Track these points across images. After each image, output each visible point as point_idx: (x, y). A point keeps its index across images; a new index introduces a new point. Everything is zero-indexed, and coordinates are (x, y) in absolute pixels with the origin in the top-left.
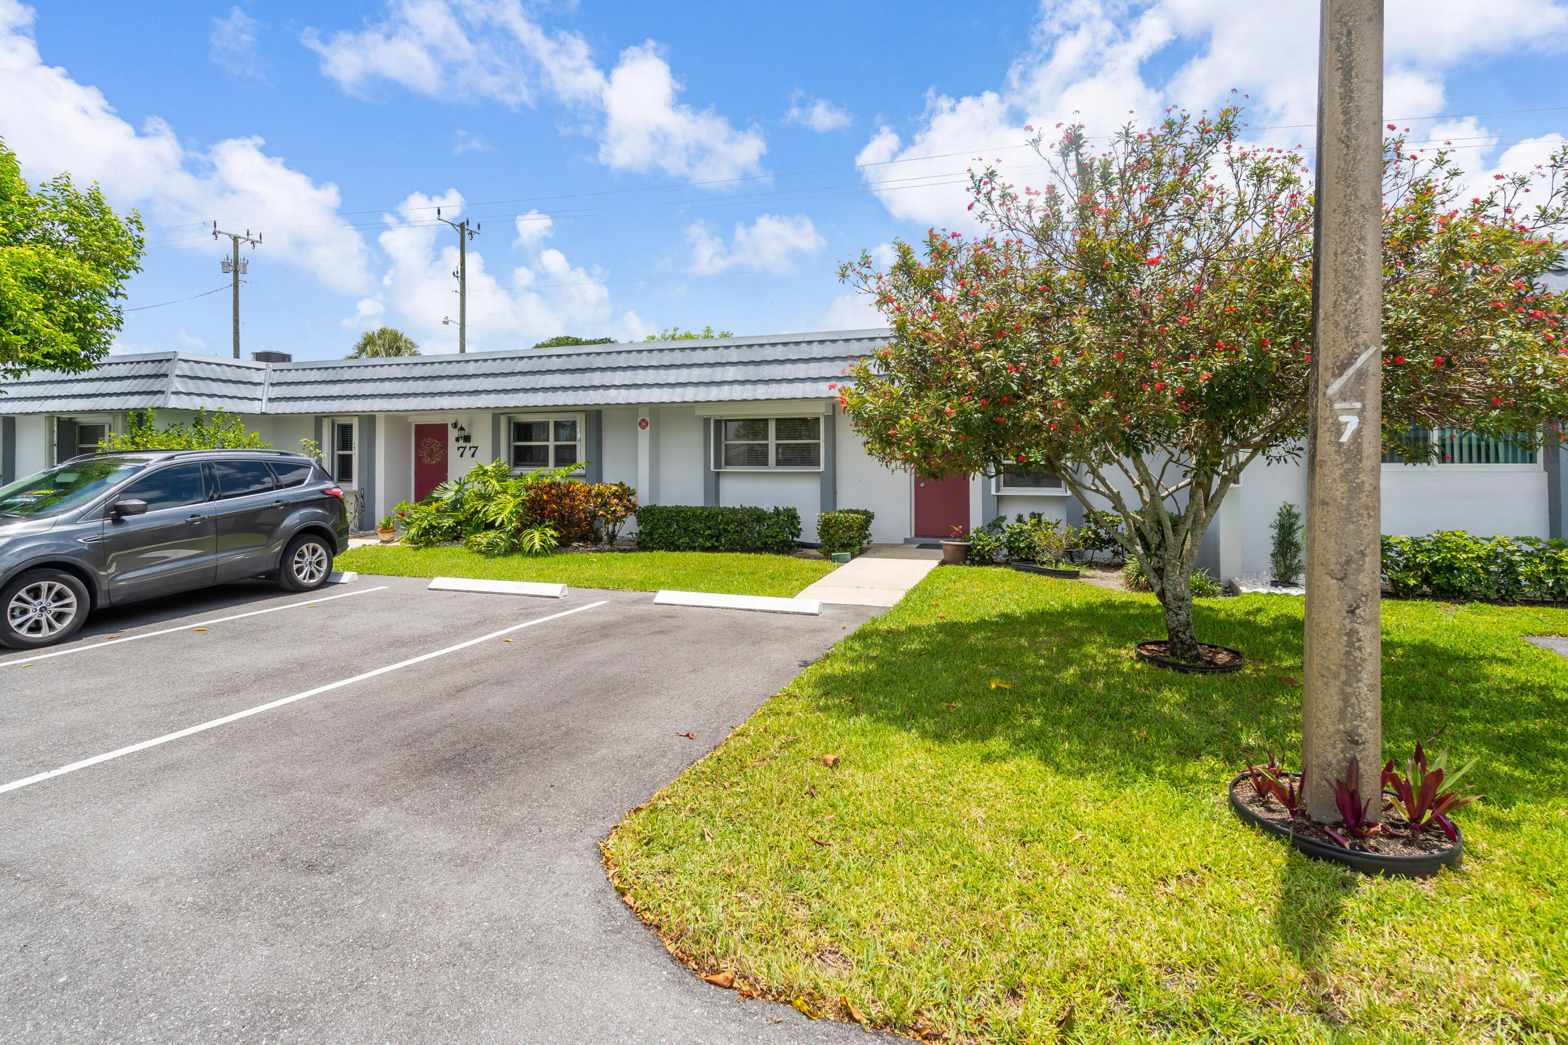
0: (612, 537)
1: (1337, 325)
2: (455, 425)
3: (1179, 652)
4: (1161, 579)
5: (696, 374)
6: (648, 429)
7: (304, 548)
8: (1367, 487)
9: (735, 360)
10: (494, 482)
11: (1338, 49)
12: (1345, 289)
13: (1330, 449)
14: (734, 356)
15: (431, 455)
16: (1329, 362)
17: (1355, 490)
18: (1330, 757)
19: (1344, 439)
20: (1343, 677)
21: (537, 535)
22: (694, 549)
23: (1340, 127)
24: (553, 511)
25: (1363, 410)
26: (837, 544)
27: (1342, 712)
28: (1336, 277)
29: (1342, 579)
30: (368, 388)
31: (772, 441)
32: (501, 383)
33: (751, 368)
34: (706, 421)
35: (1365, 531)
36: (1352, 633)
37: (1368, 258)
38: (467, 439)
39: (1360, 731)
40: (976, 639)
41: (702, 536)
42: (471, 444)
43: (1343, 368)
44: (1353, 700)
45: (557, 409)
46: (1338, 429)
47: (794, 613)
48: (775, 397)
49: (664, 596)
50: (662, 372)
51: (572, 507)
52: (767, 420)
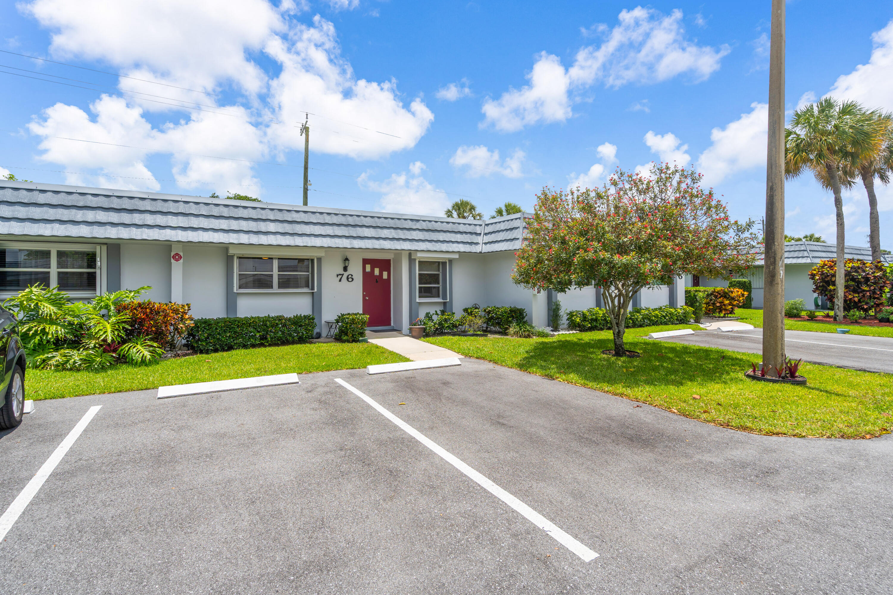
1: (780, 247)
6: (181, 261)
21: (140, 347)
24: (151, 326)
31: (275, 273)
47: (450, 366)
52: (272, 258)
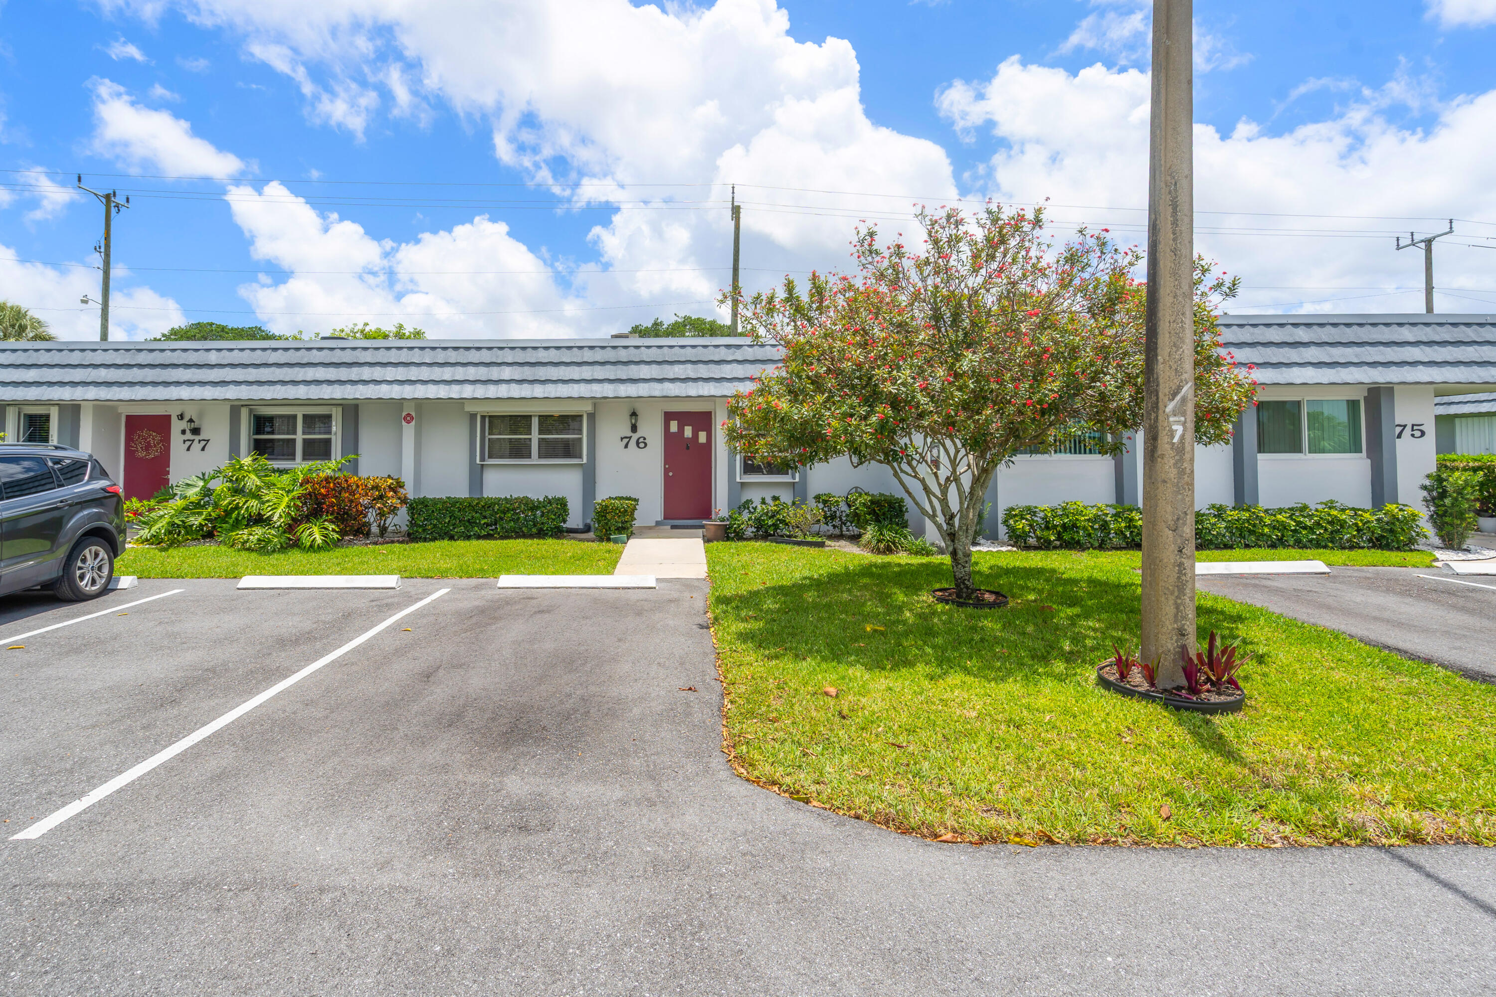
0: (383, 530)
1: (1171, 367)
2: (181, 417)
3: (964, 595)
4: (953, 541)
5: (472, 373)
6: (413, 423)
7: (87, 552)
8: (1188, 471)
9: (510, 360)
10: (253, 476)
11: (1170, 193)
12: (1175, 345)
13: (1167, 446)
14: (509, 357)
15: (148, 447)
16: (1167, 391)
17: (1181, 472)
18: (1169, 646)
19: (1175, 440)
20: (1176, 594)
21: (316, 529)
22: (468, 538)
23: (1171, 242)
24: (332, 505)
25: (1185, 422)
26: (613, 528)
27: (1176, 616)
28: (1170, 337)
29: (1174, 531)
30: (78, 375)
31: (535, 436)
32: (252, 374)
33: (526, 368)
34: (473, 416)
35: (1187, 499)
36: (1181, 565)
37: (1186, 326)
38: (196, 431)
39: (1186, 627)
40: (810, 596)
41: (478, 525)
42: (201, 437)
43: (1174, 395)
44: (1182, 608)
45: (309, 403)
46: (1172, 434)
47: (634, 588)
48: (552, 396)
49: (506, 580)
50: (436, 369)
51: (351, 501)
52: (531, 416)
